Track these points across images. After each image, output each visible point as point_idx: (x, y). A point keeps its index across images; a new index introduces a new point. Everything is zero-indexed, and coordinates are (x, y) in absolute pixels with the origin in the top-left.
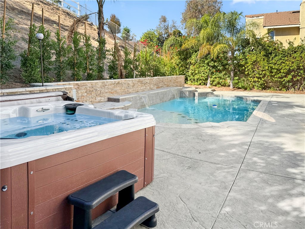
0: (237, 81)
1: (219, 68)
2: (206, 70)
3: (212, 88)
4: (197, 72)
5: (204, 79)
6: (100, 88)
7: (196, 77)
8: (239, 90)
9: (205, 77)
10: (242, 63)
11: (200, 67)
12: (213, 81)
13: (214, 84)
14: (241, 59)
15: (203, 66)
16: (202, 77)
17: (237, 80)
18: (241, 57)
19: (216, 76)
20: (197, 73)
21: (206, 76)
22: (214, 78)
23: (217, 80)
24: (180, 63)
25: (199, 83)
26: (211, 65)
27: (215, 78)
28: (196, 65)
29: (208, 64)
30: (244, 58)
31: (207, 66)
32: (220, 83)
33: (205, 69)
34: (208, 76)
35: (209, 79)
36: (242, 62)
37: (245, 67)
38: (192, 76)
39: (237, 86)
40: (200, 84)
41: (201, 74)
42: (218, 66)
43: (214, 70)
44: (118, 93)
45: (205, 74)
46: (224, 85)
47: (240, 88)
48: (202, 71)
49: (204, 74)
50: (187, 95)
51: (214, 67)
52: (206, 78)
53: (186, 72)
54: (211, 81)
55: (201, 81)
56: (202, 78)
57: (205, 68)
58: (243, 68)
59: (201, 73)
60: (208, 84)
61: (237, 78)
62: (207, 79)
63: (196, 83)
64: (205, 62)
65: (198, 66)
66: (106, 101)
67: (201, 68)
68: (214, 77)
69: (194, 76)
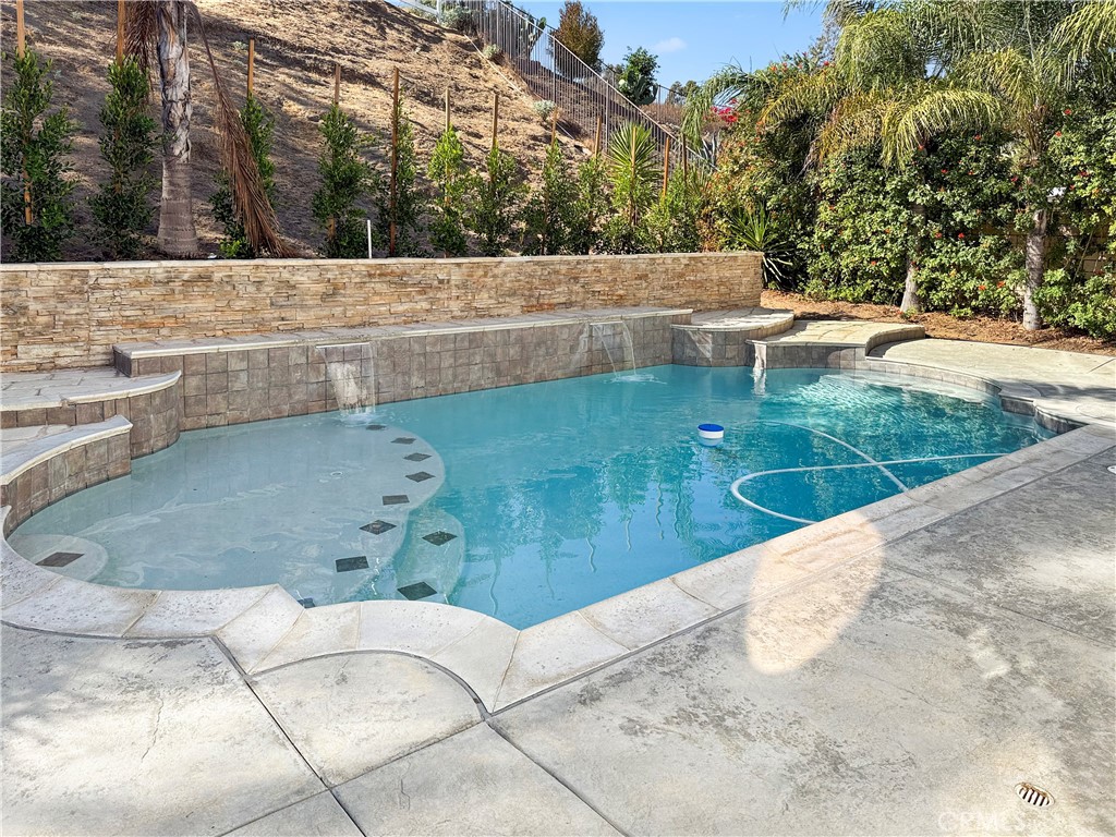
0: (1056, 292)
1: (958, 215)
2: (891, 228)
3: (924, 319)
4: (846, 235)
5: (885, 271)
6: (52, 302)
7: (847, 261)
8: (1072, 340)
9: (888, 263)
10: (1085, 193)
11: (863, 211)
12: (933, 285)
13: (935, 297)
14: (1075, 171)
15: (879, 206)
16: (872, 260)
17: (1056, 283)
18: (1077, 159)
19: (945, 260)
20: (850, 242)
21: (894, 258)
22: (933, 270)
23: (949, 281)
24: (772, 189)
25: (859, 292)
26: (919, 201)
27: (942, 268)
28: (842, 199)
29: (901, 194)
30: (1092, 165)
31: (893, 207)
32: (967, 295)
33: (886, 223)
34: (903, 257)
35: (911, 273)
36: (1084, 187)
37: (1102, 213)
38: (824, 257)
39: (1061, 317)
40: (868, 296)
41: (867, 248)
42: (958, 206)
43: (935, 228)
44: (202, 329)
45: (888, 245)
46: (990, 310)
47: (1076, 332)
48: (873, 233)
49: (882, 244)
50: (708, 355)
51: (935, 211)
52: (893, 265)
53: (799, 236)
54: (919, 285)
55: (869, 285)
56: (872, 267)
57: (889, 215)
58: (1095, 217)
59: (867, 242)
60: (907, 296)
61: (1060, 274)
62: (899, 274)
63: (846, 292)
64: (888, 188)
65: (853, 206)
66: (98, 363)
67: (866, 215)
68: (931, 263)
69: (834, 255)
